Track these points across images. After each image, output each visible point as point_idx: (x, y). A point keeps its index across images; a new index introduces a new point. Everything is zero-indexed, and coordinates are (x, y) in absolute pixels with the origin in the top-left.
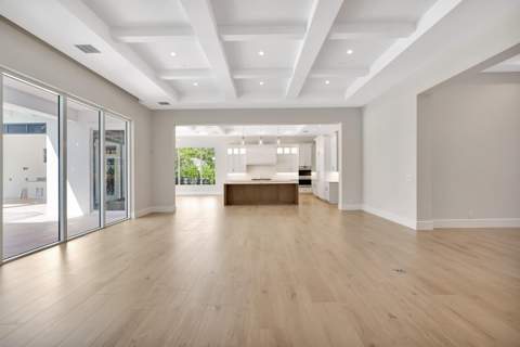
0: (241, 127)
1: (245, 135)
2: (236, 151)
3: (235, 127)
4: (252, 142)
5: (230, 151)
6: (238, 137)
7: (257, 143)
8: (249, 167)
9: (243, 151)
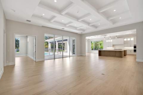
0: (109, 34)
1: (111, 36)
2: (109, 41)
3: (107, 34)
4: (113, 38)
5: (107, 41)
6: (108, 37)
7: (115, 38)
8: (113, 46)
9: (111, 41)
